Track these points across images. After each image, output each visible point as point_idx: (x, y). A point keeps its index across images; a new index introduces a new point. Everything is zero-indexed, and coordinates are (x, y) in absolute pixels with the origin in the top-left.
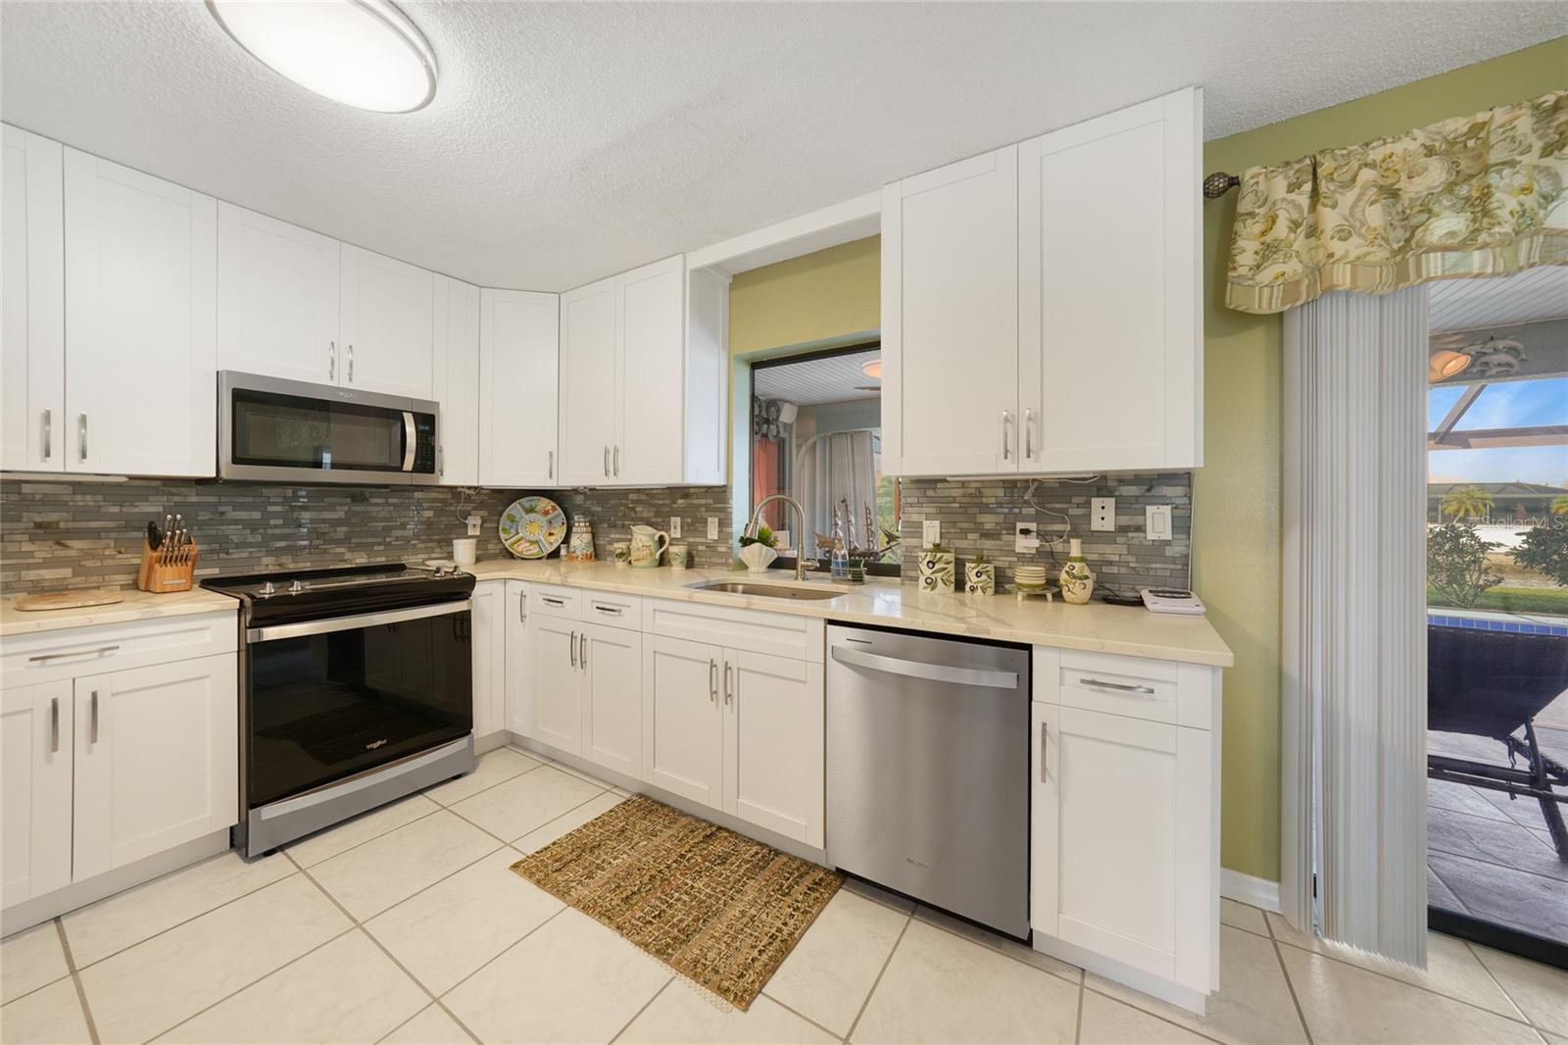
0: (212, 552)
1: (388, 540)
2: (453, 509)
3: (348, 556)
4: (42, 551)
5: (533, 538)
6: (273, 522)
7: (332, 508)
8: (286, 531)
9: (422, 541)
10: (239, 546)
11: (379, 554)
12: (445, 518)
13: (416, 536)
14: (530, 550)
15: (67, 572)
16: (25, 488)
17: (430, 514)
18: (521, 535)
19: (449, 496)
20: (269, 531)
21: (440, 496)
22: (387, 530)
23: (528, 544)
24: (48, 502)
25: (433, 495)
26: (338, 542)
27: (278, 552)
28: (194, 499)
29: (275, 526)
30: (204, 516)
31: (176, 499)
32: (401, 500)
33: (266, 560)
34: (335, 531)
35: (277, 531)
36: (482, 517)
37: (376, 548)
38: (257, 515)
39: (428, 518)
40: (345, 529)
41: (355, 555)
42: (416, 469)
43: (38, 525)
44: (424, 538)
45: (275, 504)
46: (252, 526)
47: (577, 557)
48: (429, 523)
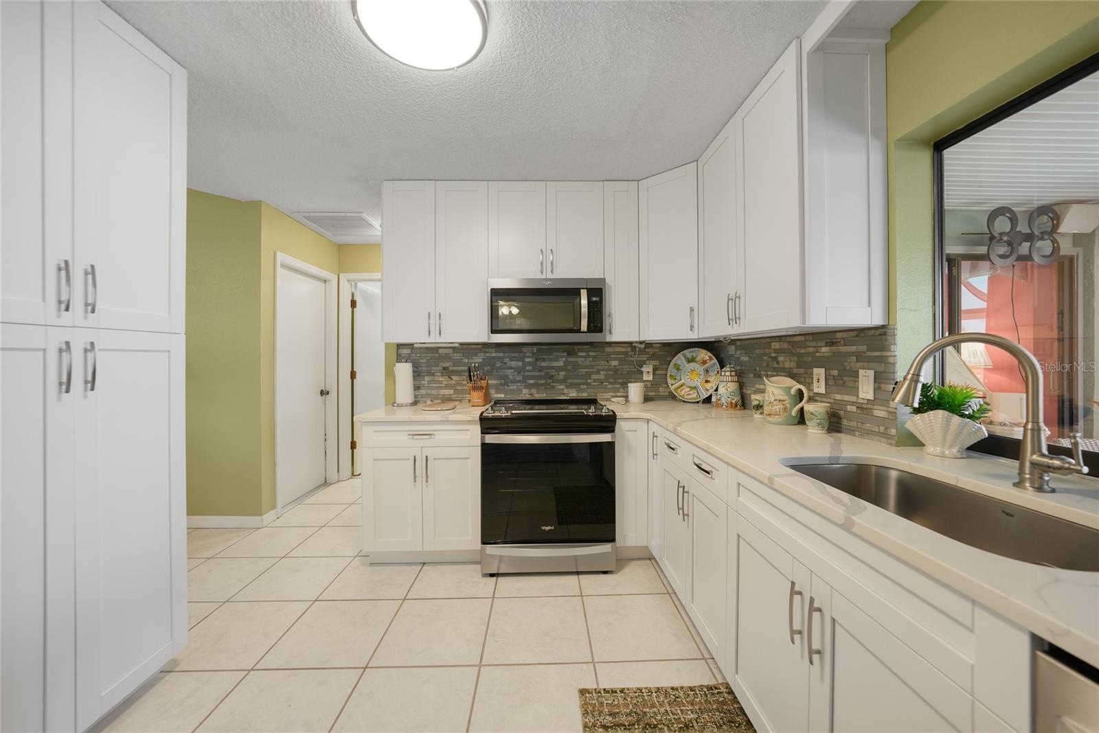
0: (501, 384)
1: (589, 381)
2: (632, 359)
3: (566, 391)
4: (444, 380)
5: (692, 385)
6: (528, 368)
7: (557, 359)
8: (534, 373)
9: (611, 383)
10: (513, 382)
11: (584, 390)
12: (626, 366)
13: (607, 379)
14: (690, 394)
15: (451, 392)
16: (440, 351)
17: (615, 363)
18: (683, 381)
19: (629, 349)
20: (526, 373)
21: (623, 350)
22: (588, 375)
23: (688, 389)
24: (447, 357)
25: (618, 349)
26: (560, 382)
27: (529, 386)
28: (494, 355)
29: (529, 371)
30: (498, 364)
31: (488, 355)
32: (597, 353)
33: (525, 391)
34: (559, 374)
35: (530, 374)
36: (653, 366)
37: (582, 387)
38: (520, 364)
39: (615, 366)
40: (564, 373)
41: (570, 390)
42: (590, 330)
43: (444, 368)
44: (612, 380)
45: (528, 357)
46: (519, 370)
47: (722, 405)
48: (616, 370)
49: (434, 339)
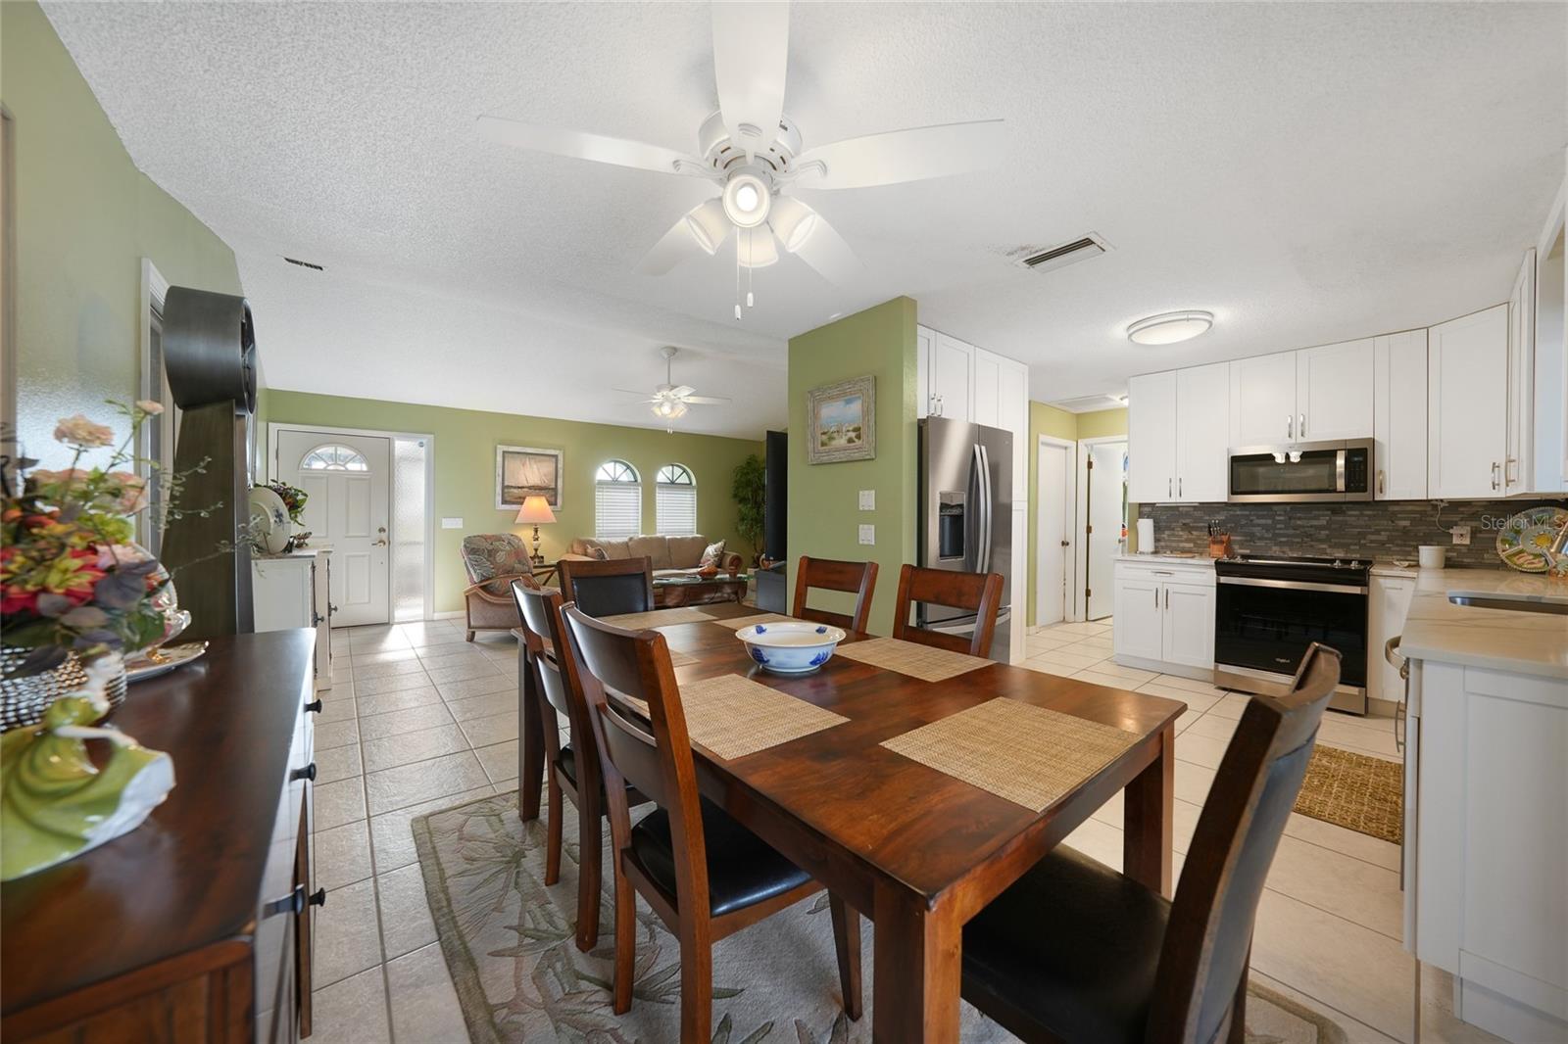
0: (1246, 541)
1: (1362, 542)
2: (1433, 519)
3: (1329, 551)
4: (1184, 535)
5: (1538, 551)
6: (1278, 526)
7: (1317, 518)
8: (1286, 532)
9: (1397, 545)
10: (1261, 538)
11: (1354, 551)
12: (1424, 527)
13: (1390, 540)
14: (1533, 563)
15: (1192, 545)
16: (1181, 509)
17: (1407, 523)
18: (1521, 547)
19: (1429, 508)
20: (1277, 531)
21: (1418, 509)
22: (1362, 535)
23: (1531, 557)
24: (1187, 515)
25: (1410, 508)
26: (1321, 541)
27: (1281, 544)
28: (1238, 513)
29: (1280, 529)
30: (1243, 522)
31: (1231, 513)
32: (1375, 513)
33: (1274, 548)
34: (1320, 533)
35: (1282, 532)
36: (1472, 527)
37: (1352, 547)
38: (1269, 522)
39: (1405, 527)
40: (1327, 532)
41: (1335, 550)
42: (1348, 489)
43: (1184, 524)
44: (1399, 542)
45: (1280, 515)
46: (1266, 528)
48: (1405, 531)
49: (1175, 499)
